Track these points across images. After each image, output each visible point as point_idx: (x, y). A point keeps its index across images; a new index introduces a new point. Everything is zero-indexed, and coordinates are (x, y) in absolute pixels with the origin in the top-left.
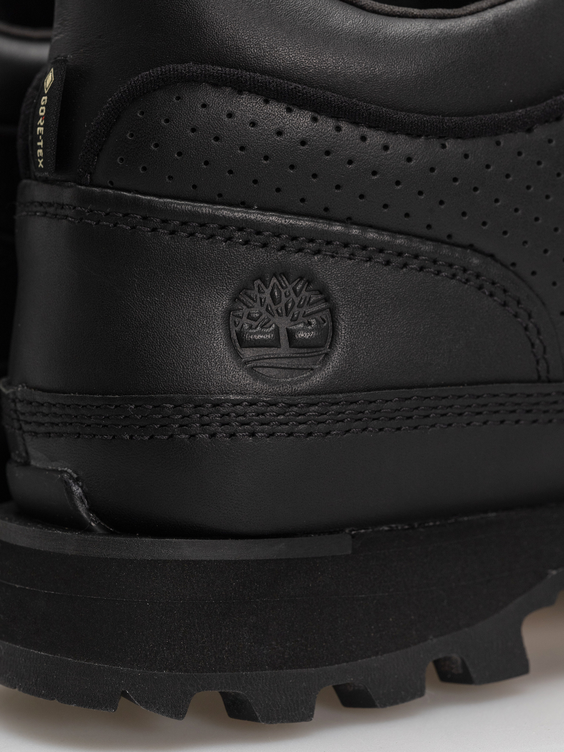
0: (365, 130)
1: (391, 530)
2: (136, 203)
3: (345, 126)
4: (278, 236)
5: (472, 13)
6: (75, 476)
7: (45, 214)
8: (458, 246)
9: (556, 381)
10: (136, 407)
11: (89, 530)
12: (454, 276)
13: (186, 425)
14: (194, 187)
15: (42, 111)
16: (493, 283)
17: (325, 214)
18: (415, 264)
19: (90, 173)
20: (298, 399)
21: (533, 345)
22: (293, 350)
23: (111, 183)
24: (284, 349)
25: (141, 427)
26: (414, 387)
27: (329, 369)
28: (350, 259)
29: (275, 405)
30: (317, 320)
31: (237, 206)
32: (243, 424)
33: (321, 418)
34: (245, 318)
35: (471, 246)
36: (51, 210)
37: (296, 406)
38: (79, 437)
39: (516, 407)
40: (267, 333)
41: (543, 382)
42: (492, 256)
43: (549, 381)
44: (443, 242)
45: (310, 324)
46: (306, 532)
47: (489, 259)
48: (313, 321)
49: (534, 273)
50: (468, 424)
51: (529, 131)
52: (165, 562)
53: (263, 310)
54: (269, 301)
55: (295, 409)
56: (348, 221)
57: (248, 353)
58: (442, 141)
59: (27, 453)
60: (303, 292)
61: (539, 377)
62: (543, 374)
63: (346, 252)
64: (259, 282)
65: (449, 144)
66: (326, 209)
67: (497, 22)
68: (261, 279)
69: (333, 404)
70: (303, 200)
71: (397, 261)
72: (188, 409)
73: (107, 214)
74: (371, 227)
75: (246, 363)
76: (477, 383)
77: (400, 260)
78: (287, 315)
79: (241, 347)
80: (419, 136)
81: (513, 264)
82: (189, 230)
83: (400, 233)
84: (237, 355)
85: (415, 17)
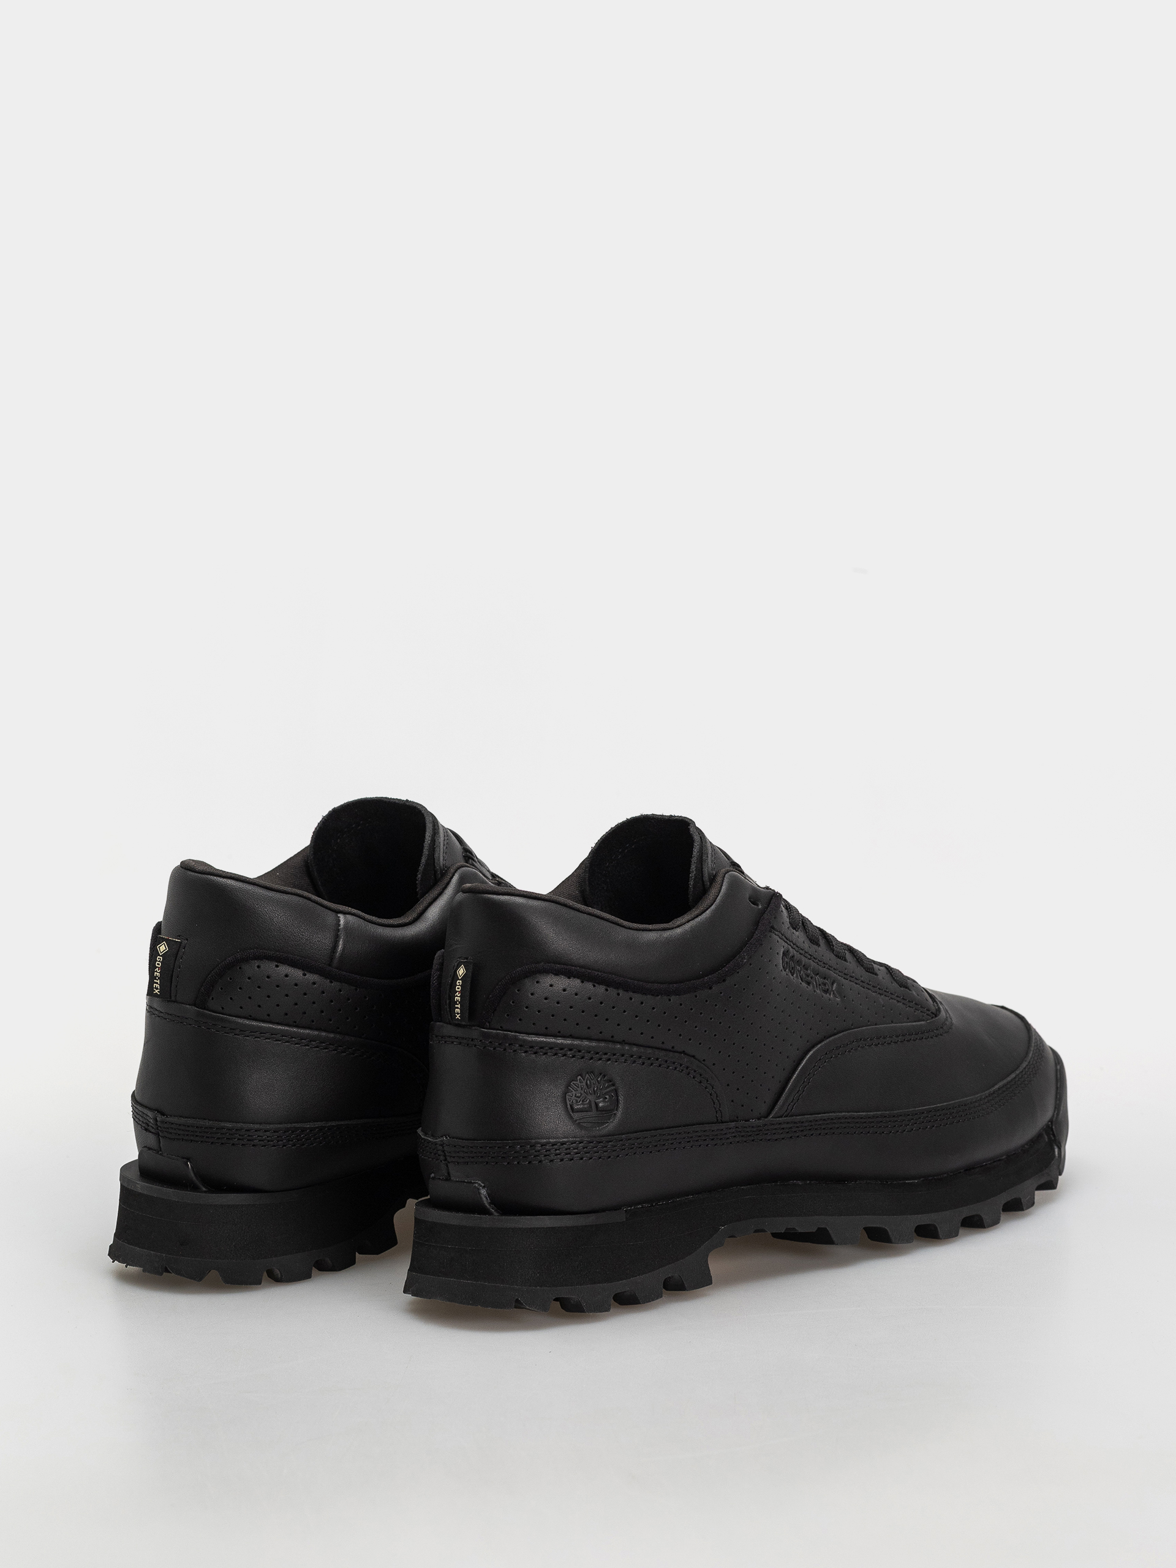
0: (631, 994)
1: (642, 1207)
2: (505, 1037)
3: (621, 992)
4: (589, 1053)
5: (678, 926)
6: (483, 1185)
7: (460, 1043)
8: (677, 1052)
9: (725, 1122)
10: (521, 1147)
11: (490, 1214)
12: (676, 1068)
13: (548, 1155)
14: (546, 1028)
15: (458, 988)
16: (695, 1071)
17: (611, 1039)
18: (656, 1063)
19: (489, 1022)
20: (603, 1139)
21: (714, 1103)
22: (598, 1113)
23: (501, 1027)
24: (594, 1113)
25: (523, 1157)
26: (652, 1130)
27: (616, 1120)
28: (625, 1062)
29: (592, 1142)
30: (609, 1096)
31: (568, 1037)
32: (577, 1153)
33: (614, 1149)
34: (574, 1096)
35: (684, 1052)
36: (465, 1041)
37: (602, 1142)
38: (487, 1163)
39: (707, 1137)
40: (586, 1104)
41: (719, 1123)
42: (693, 1056)
43: (722, 1123)
44: (670, 1051)
45: (606, 1098)
46: (603, 1210)
47: (692, 1059)
48: (607, 1097)
49: (714, 1064)
50: (684, 1148)
51: (711, 988)
52: (537, 1229)
53: (582, 1092)
54: (585, 1087)
55: (602, 1144)
56: (623, 1042)
57: (576, 1116)
58: (669, 997)
59: (449, 1173)
60: (602, 1081)
61: (717, 1120)
62: (719, 1118)
63: (623, 1059)
64: (580, 1077)
65: (673, 998)
66: (612, 1037)
67: (692, 930)
68: (581, 1075)
69: (620, 1141)
70: (601, 1033)
71: (648, 1062)
72: (538, 1147)
73: (500, 1044)
74: (634, 1044)
75: (576, 1121)
76: (688, 1125)
77: (649, 1061)
78: (594, 1094)
79: (573, 1112)
80: (658, 996)
81: (704, 1060)
82: (544, 1051)
83: (649, 1047)
84: (571, 1117)
85: (650, 930)
